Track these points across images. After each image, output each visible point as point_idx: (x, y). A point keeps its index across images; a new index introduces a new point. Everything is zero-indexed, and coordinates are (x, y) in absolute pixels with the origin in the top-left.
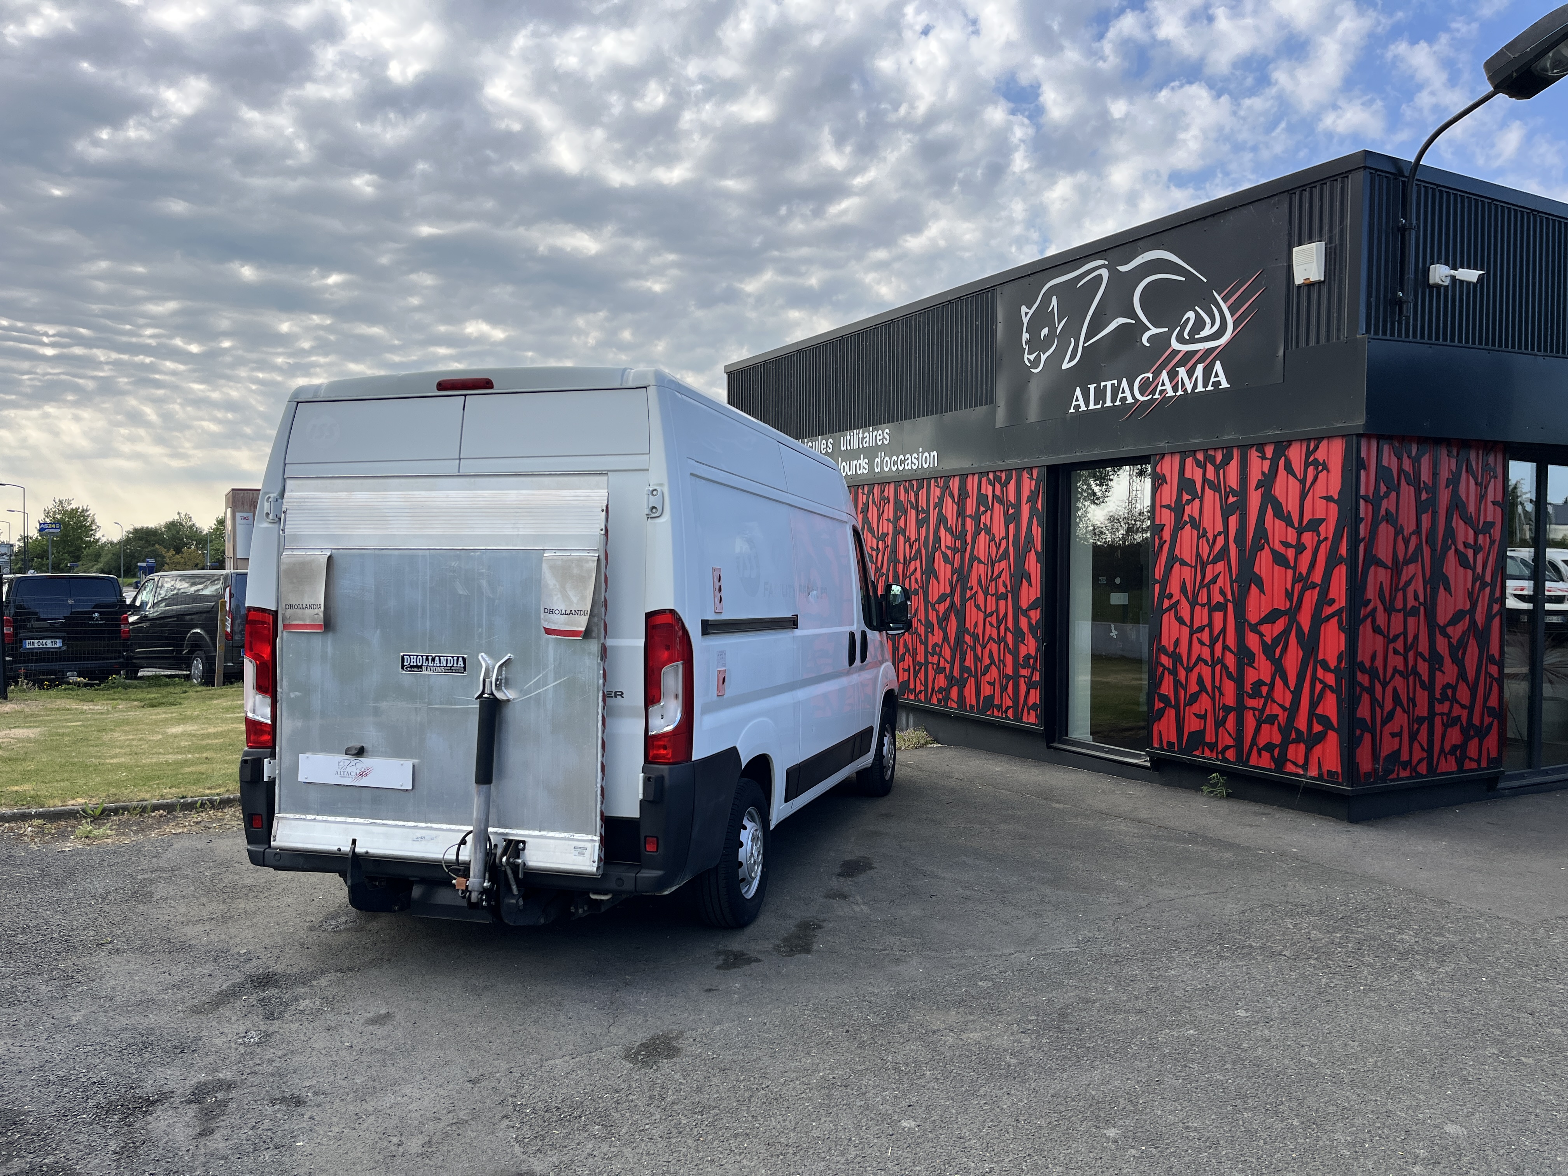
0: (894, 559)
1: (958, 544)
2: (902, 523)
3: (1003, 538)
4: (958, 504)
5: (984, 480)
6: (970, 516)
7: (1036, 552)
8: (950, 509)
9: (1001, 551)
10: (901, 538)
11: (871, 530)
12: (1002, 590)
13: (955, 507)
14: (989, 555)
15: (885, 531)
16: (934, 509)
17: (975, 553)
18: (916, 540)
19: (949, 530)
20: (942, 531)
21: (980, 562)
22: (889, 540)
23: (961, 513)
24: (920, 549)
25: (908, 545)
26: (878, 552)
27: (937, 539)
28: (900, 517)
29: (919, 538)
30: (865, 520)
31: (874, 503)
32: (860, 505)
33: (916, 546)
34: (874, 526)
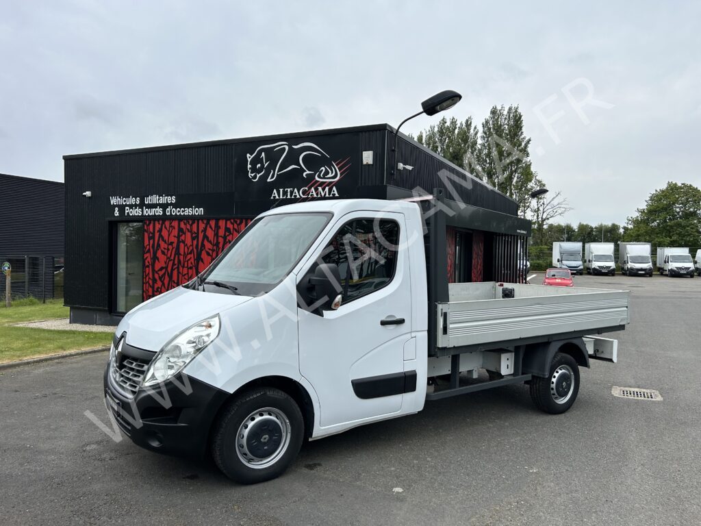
0: (178, 253)
1: (215, 248)
2: (183, 238)
4: (214, 231)
5: (229, 222)
6: (221, 237)
8: (210, 233)
10: (182, 245)
11: (163, 240)
15: (173, 241)
16: (201, 232)
19: (210, 242)
20: (206, 243)
22: (175, 245)
23: (216, 235)
24: (193, 249)
25: (186, 248)
26: (168, 250)
27: (203, 245)
28: (182, 235)
29: (192, 245)
30: (160, 236)
31: (166, 228)
32: (157, 229)
33: (191, 248)
34: (166, 238)
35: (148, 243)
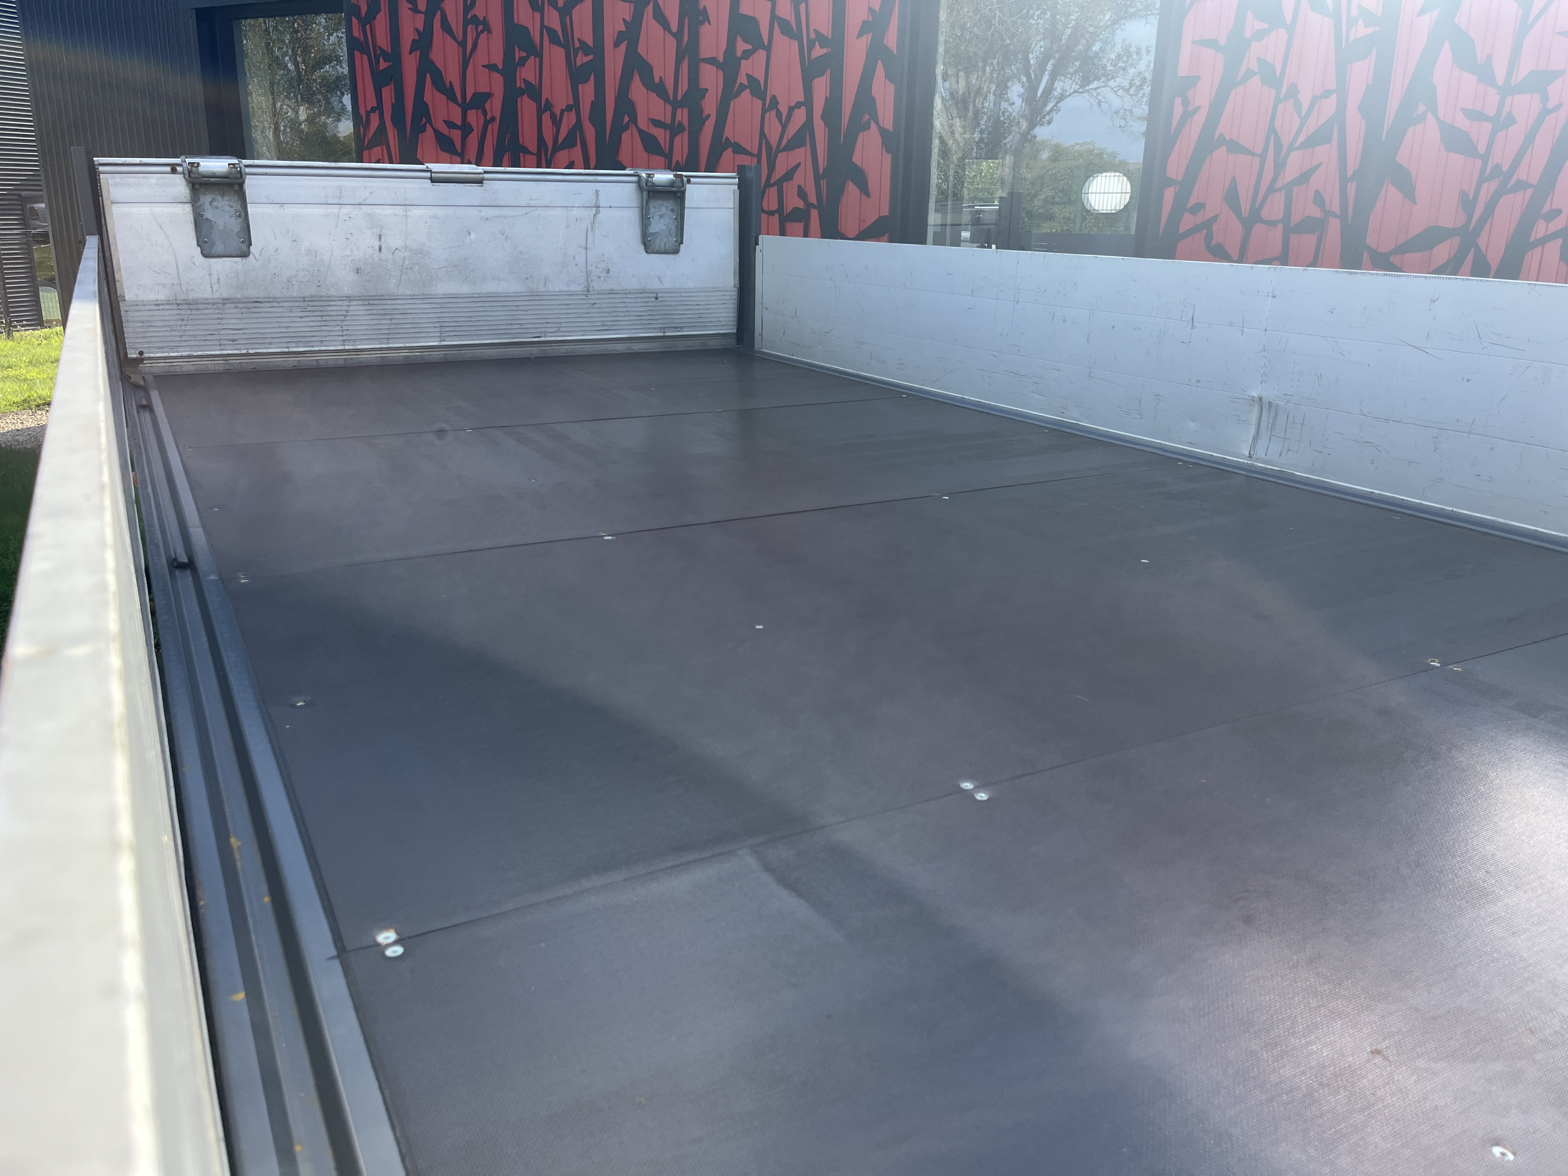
1: (683, 115)
2: (528, 73)
3: (798, 105)
4: (678, 36)
6: (712, 61)
7: (882, 131)
9: (793, 128)
10: (527, 108)
11: (440, 87)
12: (793, 202)
13: (672, 42)
14: (762, 135)
15: (483, 88)
16: (617, 44)
17: (728, 133)
18: (569, 108)
19: (659, 89)
20: (639, 92)
21: (739, 149)
22: (495, 106)
24: (579, 125)
25: (546, 117)
26: (466, 129)
27: (625, 106)
28: (523, 62)
29: (575, 106)
30: (427, 68)
31: (446, 27)
32: (408, 36)
33: (569, 121)
34: (452, 76)
35: (372, 102)
